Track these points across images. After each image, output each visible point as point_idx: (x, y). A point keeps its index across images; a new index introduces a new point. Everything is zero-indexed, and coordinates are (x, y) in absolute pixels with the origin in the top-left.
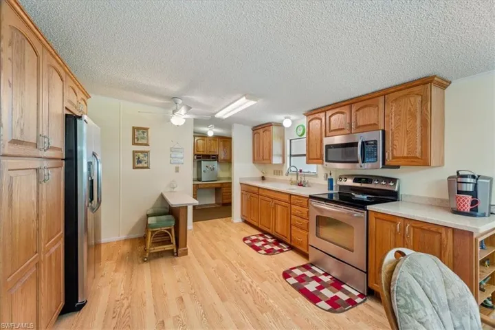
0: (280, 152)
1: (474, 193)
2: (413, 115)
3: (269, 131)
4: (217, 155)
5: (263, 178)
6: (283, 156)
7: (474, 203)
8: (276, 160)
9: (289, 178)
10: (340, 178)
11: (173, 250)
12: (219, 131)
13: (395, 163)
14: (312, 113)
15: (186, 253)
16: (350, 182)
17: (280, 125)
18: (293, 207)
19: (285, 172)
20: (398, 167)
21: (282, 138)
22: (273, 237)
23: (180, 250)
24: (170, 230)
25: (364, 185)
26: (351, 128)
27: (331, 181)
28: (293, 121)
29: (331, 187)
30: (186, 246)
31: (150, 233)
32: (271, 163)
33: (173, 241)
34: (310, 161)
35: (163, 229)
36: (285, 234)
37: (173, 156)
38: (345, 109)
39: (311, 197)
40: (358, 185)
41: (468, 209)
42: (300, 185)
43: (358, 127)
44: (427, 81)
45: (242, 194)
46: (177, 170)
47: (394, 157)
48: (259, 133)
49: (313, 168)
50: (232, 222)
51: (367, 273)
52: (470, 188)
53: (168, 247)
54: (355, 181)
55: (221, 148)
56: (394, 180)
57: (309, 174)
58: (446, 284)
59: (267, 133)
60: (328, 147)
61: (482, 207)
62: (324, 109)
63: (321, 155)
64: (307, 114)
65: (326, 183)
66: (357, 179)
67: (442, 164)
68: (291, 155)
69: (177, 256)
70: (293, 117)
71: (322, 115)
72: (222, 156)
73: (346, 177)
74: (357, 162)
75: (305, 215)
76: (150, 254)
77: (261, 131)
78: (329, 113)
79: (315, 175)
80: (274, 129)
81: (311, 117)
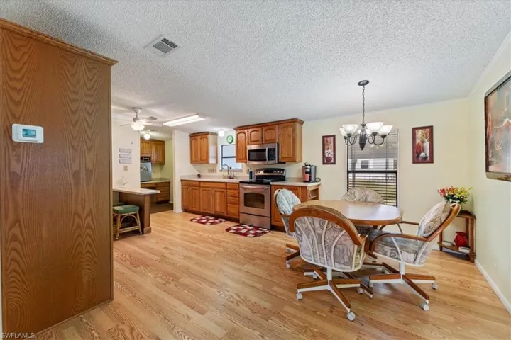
0: (214, 155)
1: (310, 173)
2: (290, 136)
3: (206, 138)
4: (150, 157)
5: (199, 176)
6: (217, 157)
7: (310, 177)
8: (212, 161)
9: (222, 174)
10: (257, 171)
11: (138, 230)
12: (156, 135)
13: (284, 161)
14: (239, 129)
15: (149, 231)
16: (262, 173)
17: (216, 134)
18: (229, 191)
19: (218, 170)
20: (284, 163)
21: (216, 144)
22: (212, 216)
23: (145, 229)
24: (135, 215)
25: (269, 174)
26: (263, 141)
27: (251, 173)
28: (225, 132)
29: (251, 177)
30: (149, 226)
31: (119, 217)
32: (208, 163)
33: (139, 222)
34: (238, 160)
35: (130, 214)
36: (223, 211)
37: (121, 156)
38: (259, 129)
39: (241, 182)
40: (266, 174)
41: (308, 180)
42: (230, 178)
43: (266, 140)
44: (294, 121)
45: (182, 189)
46: (126, 168)
47: (283, 158)
48: (197, 139)
49: (240, 165)
50: (175, 213)
51: (270, 217)
52: (308, 170)
53: (135, 228)
54: (265, 172)
55: (154, 150)
56: (283, 170)
57: (236, 170)
58: (293, 198)
59: (205, 139)
60: (250, 151)
61: (313, 178)
62: (248, 127)
63: (246, 156)
64: (236, 129)
65: (248, 175)
66: (266, 171)
67: (301, 161)
68: (223, 157)
69: (143, 234)
70: (226, 129)
71: (246, 131)
72: (154, 158)
73: (260, 170)
74: (265, 160)
75: (237, 195)
76: (120, 234)
77: (199, 138)
78: (250, 130)
79: (241, 170)
80: (210, 137)
81: (239, 131)
